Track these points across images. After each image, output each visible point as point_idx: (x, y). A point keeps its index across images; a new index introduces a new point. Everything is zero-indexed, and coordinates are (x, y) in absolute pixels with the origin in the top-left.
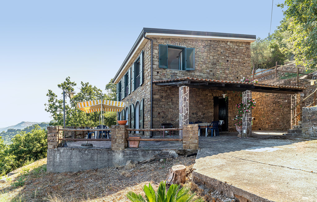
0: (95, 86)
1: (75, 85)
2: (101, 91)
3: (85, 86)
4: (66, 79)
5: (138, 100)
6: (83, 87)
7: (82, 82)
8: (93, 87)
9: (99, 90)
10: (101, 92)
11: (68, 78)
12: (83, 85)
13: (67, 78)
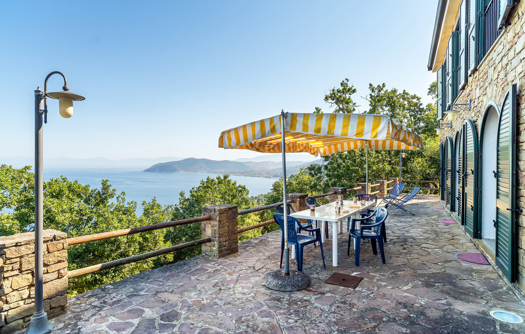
0: (404, 91)
1: (354, 91)
2: (418, 99)
3: (376, 91)
4: (342, 84)
5: (492, 103)
6: (373, 94)
7: (371, 85)
8: (400, 91)
9: (414, 97)
10: (418, 101)
11: (346, 82)
12: (373, 91)
13: (343, 81)
